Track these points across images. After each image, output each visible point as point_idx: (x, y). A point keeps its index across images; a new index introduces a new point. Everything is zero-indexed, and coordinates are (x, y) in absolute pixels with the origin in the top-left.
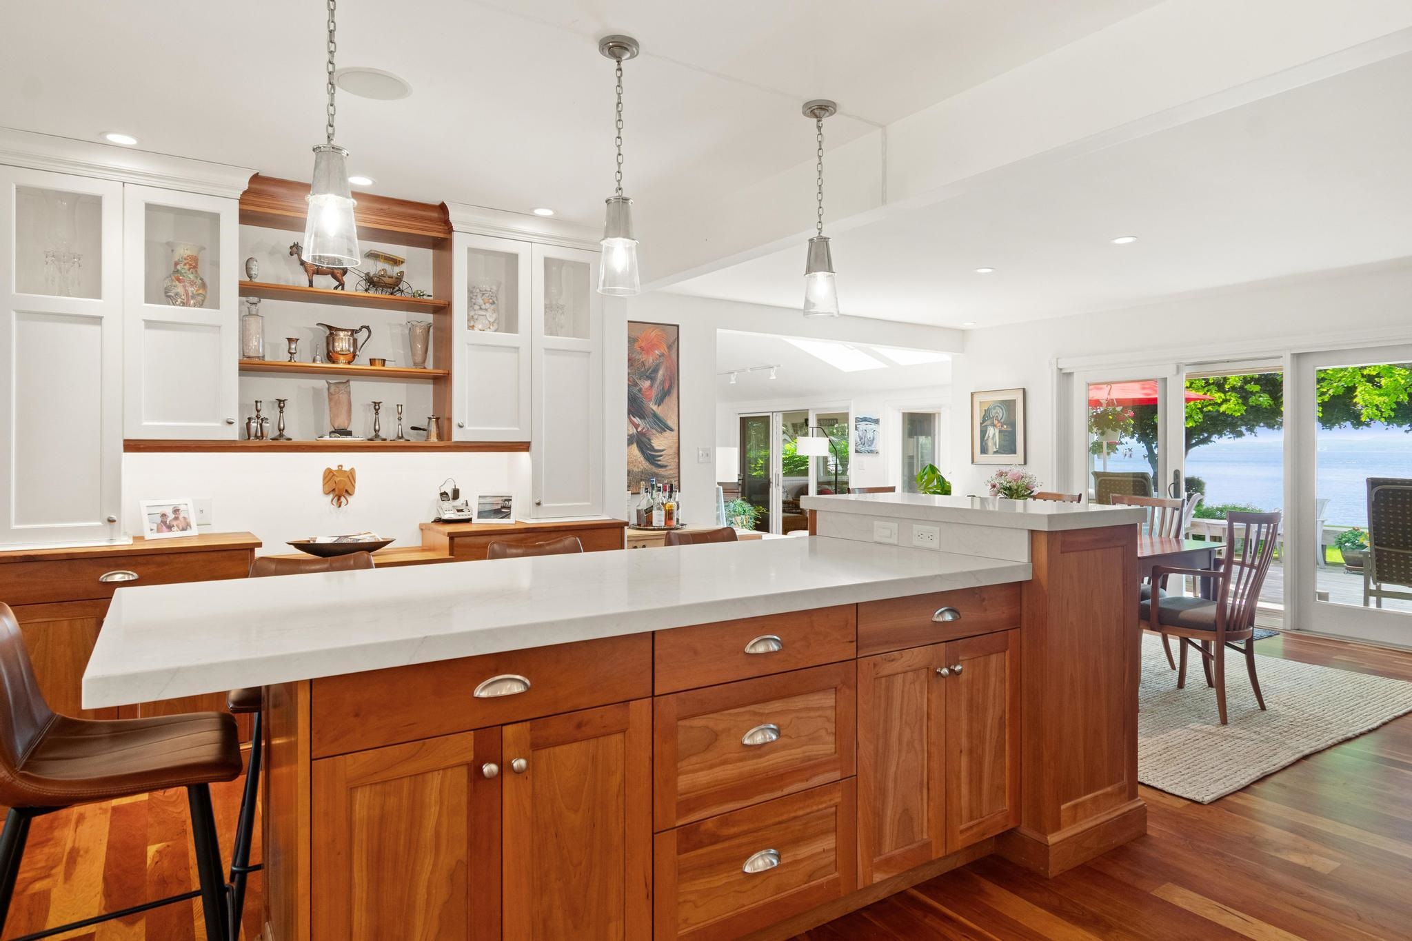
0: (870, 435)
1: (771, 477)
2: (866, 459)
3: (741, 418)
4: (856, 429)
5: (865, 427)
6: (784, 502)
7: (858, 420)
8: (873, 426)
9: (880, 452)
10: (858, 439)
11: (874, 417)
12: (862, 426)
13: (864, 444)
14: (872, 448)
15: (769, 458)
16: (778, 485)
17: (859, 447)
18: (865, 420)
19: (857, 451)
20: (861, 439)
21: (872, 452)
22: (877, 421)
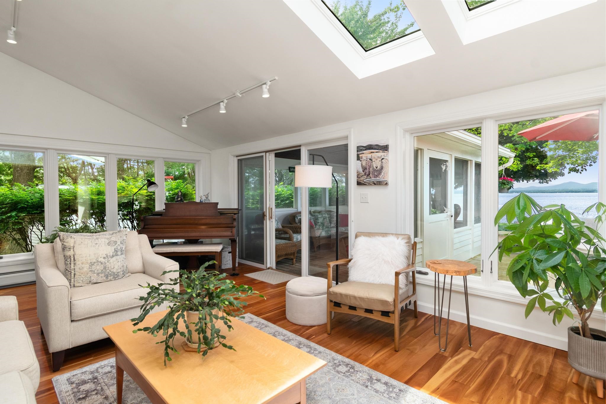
0: (376, 164)
1: (265, 210)
2: (370, 192)
3: (238, 160)
4: (358, 158)
5: (369, 156)
6: (277, 230)
7: (360, 149)
8: (381, 154)
9: (389, 184)
10: (361, 170)
11: (382, 143)
12: (366, 155)
13: (369, 174)
14: (380, 178)
15: (263, 195)
16: (271, 218)
17: (362, 179)
18: (370, 147)
19: (359, 183)
20: (364, 169)
21: (379, 183)
22: (385, 148)
